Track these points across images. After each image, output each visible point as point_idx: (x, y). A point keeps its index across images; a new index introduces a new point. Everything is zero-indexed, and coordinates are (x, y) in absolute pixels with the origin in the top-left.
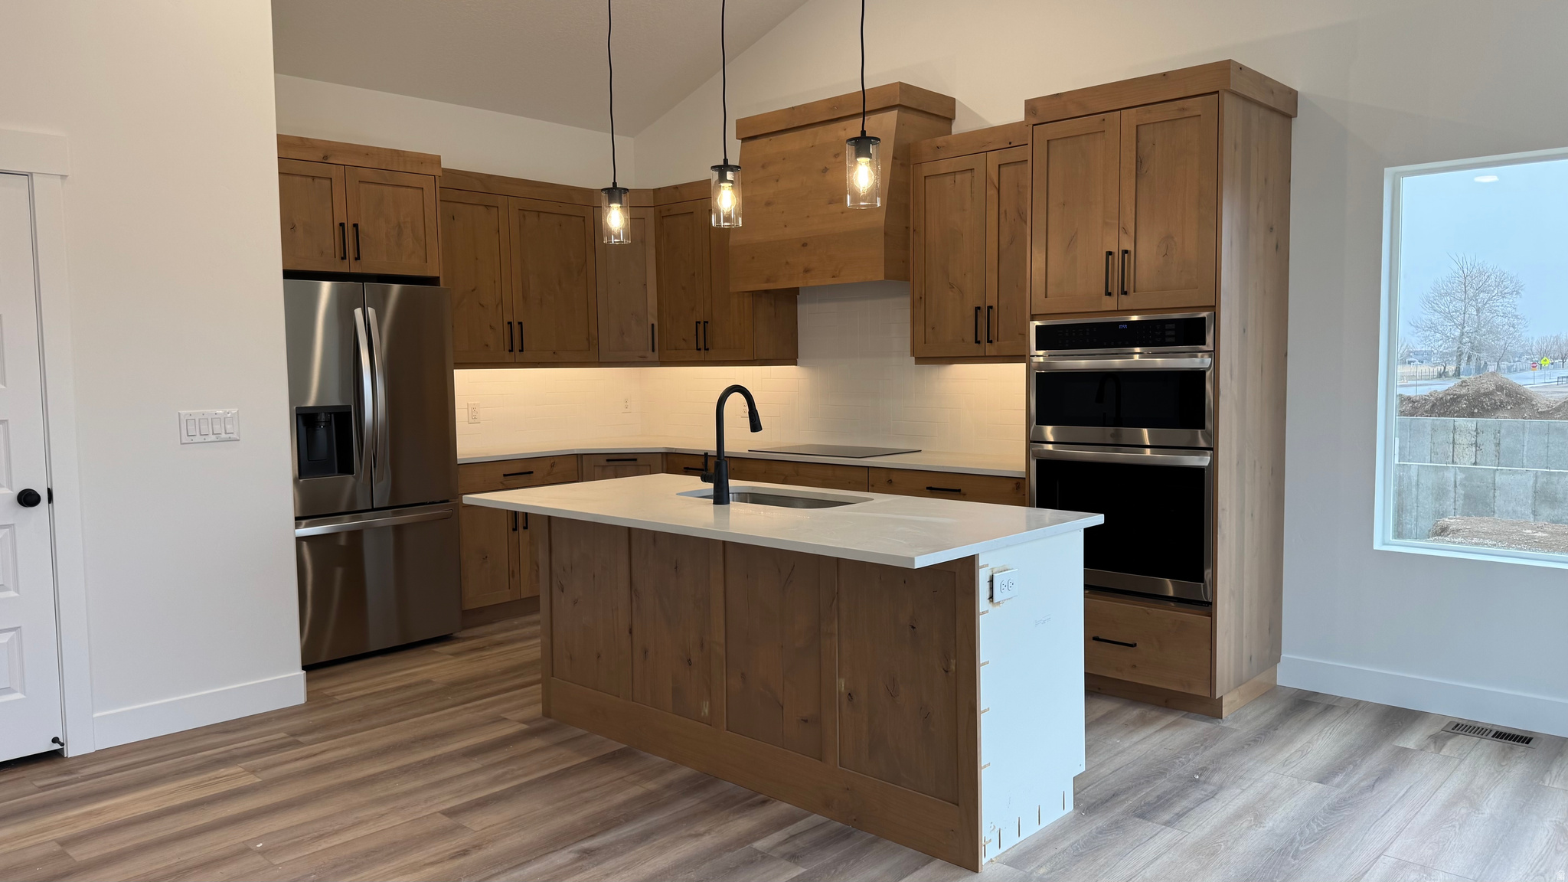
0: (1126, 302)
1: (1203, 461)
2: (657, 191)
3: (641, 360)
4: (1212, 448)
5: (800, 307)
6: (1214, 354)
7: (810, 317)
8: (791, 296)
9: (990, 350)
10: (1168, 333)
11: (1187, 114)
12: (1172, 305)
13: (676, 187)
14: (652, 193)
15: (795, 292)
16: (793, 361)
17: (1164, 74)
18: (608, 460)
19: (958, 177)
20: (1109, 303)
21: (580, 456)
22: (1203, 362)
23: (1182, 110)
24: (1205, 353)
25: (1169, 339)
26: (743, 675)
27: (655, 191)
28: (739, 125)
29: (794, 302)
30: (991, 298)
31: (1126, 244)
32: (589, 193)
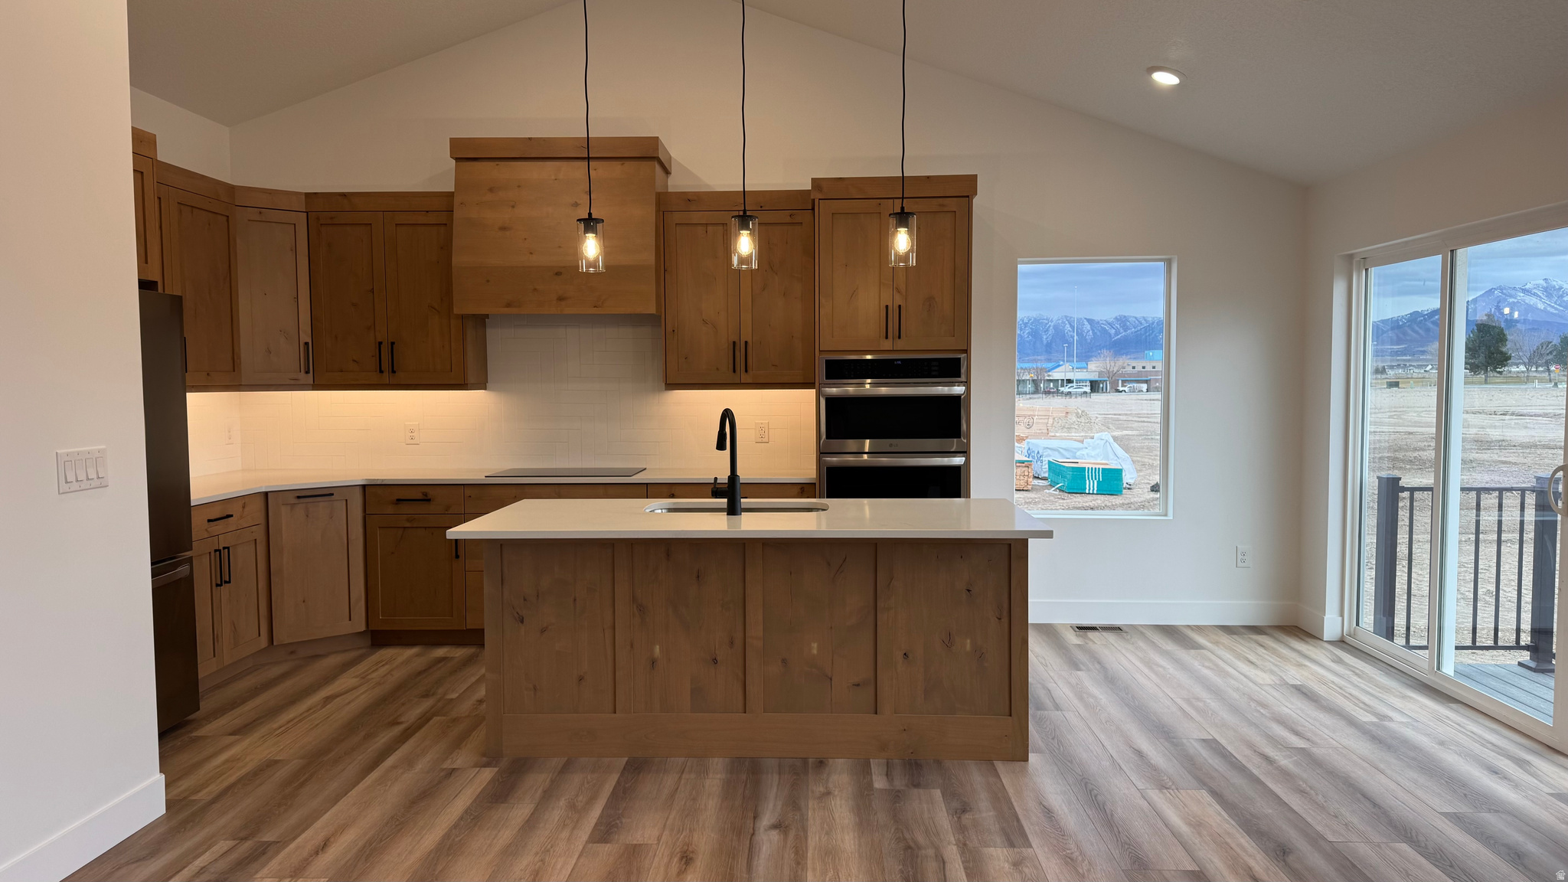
0: (900, 344)
1: (958, 461)
2: (310, 196)
3: (292, 382)
4: (965, 452)
5: (489, 332)
6: (967, 383)
7: (497, 339)
8: (481, 320)
9: (745, 378)
10: (936, 368)
11: (946, 209)
12: (915, 344)
13: (344, 195)
14: (304, 197)
15: (487, 316)
16: (482, 385)
17: (928, 177)
18: (299, 497)
19: (710, 228)
20: (887, 345)
21: (266, 494)
22: (958, 390)
23: (943, 205)
24: (960, 383)
25: (934, 373)
26: (784, 661)
27: (308, 195)
28: (455, 144)
29: (484, 326)
30: (746, 335)
31: (899, 301)
32: (231, 189)
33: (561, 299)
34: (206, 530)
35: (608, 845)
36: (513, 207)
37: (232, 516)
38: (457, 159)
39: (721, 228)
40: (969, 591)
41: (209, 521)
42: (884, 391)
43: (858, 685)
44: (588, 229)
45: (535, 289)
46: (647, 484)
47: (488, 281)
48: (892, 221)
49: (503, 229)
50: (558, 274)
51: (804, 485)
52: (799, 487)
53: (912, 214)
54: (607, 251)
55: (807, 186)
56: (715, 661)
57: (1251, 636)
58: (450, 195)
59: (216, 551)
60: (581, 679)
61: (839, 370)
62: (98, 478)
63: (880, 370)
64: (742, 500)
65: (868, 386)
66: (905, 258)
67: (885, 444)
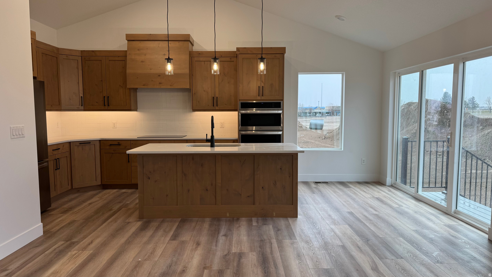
0: (263, 98)
1: (280, 133)
2: (82, 52)
3: (77, 109)
4: (282, 130)
5: (138, 93)
6: (283, 110)
7: (141, 96)
8: (135, 90)
9: (217, 108)
10: (273, 105)
11: (276, 57)
12: (267, 98)
13: (93, 51)
15: (137, 89)
16: (136, 110)
17: (271, 48)
18: (80, 144)
19: (206, 62)
20: (259, 98)
21: (70, 142)
22: (280, 112)
23: (275, 56)
24: (280, 110)
25: (273, 107)
26: (227, 190)
27: (81, 51)
28: (127, 35)
29: (136, 92)
30: (217, 95)
31: (262, 85)
32: (58, 49)
33: (160, 83)
34: (52, 153)
35: (175, 241)
36: (145, 55)
37: (60, 149)
38: (128, 40)
39: (209, 62)
40: (281, 169)
41: (53, 150)
42: (259, 112)
43: (249, 196)
44: (168, 62)
45: (152, 80)
46: (187, 140)
47: (138, 78)
48: (259, 61)
49: (142, 62)
50: (159, 76)
51: (234, 140)
52: (233, 141)
53: (265, 58)
54: (175, 69)
55: (235, 50)
56: (207, 190)
57: (365, 184)
58: (126, 51)
59: (55, 159)
60: (167, 195)
61: (245, 105)
62: (22, 134)
63: (258, 105)
64: (215, 144)
65: (254, 110)
66: (263, 72)
67: (259, 128)
